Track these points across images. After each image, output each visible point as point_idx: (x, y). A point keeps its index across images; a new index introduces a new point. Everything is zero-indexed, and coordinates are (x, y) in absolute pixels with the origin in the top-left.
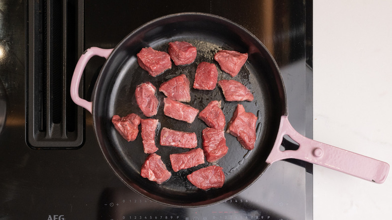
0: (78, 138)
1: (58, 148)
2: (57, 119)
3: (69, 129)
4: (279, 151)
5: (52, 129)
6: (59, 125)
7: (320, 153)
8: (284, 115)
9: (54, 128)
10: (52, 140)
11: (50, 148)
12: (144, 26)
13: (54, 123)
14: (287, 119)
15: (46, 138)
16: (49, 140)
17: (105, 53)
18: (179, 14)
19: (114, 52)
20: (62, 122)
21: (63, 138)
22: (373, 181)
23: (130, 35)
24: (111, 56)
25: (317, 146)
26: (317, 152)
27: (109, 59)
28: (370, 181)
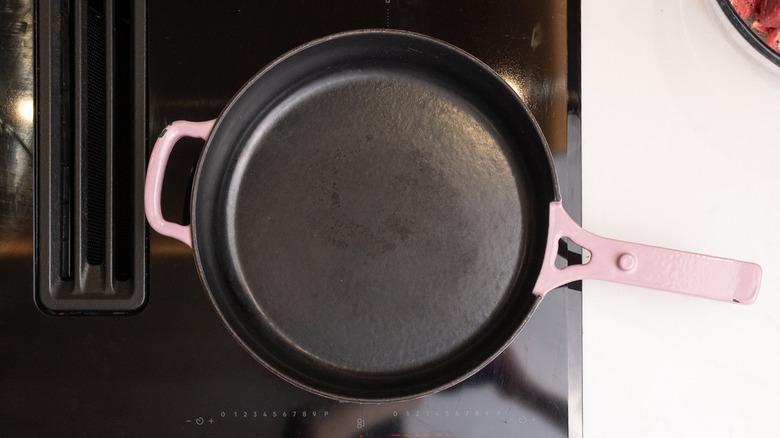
0: (136, 293)
1: (97, 311)
2: (95, 257)
3: (118, 276)
4: (555, 270)
5: (85, 275)
6: (98, 267)
7: (629, 264)
8: (552, 199)
9: (89, 274)
10: (86, 296)
11: (82, 313)
12: (267, 69)
13: (90, 263)
14: (561, 206)
15: (75, 292)
16: (79, 297)
17: (201, 129)
18: (330, 38)
19: (218, 125)
20: (105, 262)
21: (107, 292)
22: (735, 301)
23: (244, 90)
24: (214, 133)
25: (624, 251)
26: (624, 262)
27: (211, 139)
28: (728, 301)
